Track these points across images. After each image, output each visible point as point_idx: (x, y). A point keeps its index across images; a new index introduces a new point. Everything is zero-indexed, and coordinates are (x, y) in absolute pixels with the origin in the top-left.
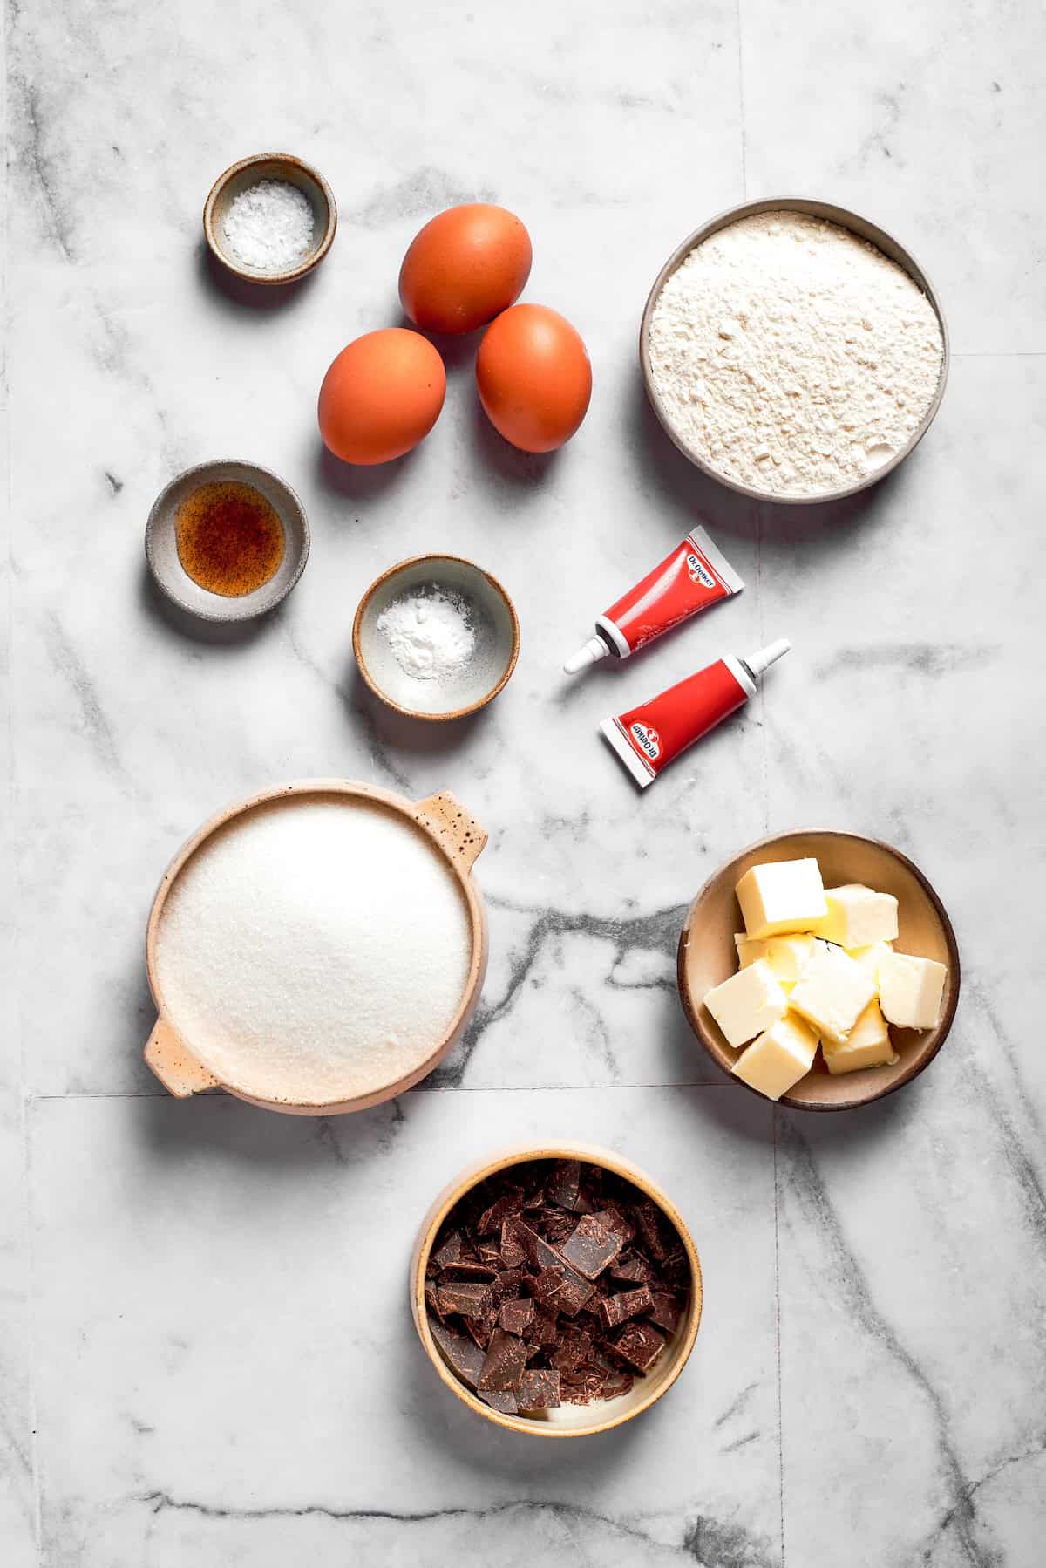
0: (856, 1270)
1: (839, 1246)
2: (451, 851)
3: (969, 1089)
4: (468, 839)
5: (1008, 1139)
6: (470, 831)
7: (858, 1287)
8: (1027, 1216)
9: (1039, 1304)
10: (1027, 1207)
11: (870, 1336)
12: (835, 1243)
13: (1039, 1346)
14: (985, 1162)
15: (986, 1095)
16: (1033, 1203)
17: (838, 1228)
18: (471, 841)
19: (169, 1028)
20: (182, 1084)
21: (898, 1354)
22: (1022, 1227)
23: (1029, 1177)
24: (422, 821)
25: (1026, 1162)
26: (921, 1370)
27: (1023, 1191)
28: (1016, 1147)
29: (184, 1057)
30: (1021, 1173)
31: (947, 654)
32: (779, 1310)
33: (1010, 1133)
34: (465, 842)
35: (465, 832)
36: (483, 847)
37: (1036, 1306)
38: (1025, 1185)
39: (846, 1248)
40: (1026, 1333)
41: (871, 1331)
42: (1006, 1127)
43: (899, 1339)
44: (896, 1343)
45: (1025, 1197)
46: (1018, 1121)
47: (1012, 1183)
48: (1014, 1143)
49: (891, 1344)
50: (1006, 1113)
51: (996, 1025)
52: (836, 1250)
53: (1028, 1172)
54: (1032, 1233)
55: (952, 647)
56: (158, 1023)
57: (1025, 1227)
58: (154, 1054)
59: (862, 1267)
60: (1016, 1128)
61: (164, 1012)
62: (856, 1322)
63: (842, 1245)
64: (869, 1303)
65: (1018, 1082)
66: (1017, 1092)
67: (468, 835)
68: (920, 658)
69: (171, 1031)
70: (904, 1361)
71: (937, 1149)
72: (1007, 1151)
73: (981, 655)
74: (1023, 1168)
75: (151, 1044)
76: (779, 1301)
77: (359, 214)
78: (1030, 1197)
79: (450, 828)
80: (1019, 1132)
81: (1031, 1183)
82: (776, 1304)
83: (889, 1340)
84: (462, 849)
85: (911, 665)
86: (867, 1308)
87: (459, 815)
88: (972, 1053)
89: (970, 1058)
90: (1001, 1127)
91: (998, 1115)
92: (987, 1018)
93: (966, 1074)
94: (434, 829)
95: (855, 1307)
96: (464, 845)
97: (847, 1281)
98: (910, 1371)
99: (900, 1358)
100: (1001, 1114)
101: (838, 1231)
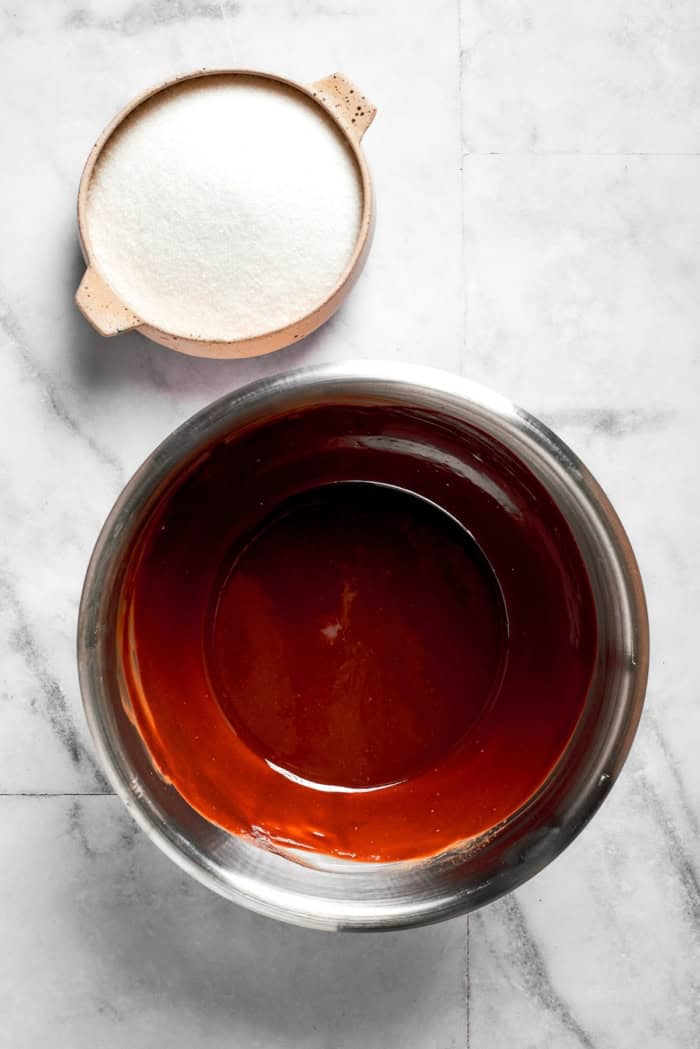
0: (536, 954)
1: (522, 933)
2: (344, 122)
3: (638, 799)
4: (359, 112)
5: (672, 843)
6: (360, 105)
7: (538, 969)
8: (685, 910)
9: (695, 985)
10: (687, 902)
11: (547, 1011)
12: (518, 932)
13: (694, 1021)
14: (651, 862)
15: (653, 804)
16: (692, 898)
17: (522, 918)
18: (362, 114)
19: (97, 275)
20: (109, 324)
21: (571, 1027)
22: (682, 918)
23: (689, 876)
24: (319, 97)
25: (686, 863)
26: (592, 1041)
27: (683, 888)
28: (678, 849)
29: (111, 300)
30: (682, 873)
31: (628, 418)
32: (469, 988)
33: (675, 839)
34: (357, 114)
35: (357, 106)
36: (372, 119)
37: (692, 986)
38: (685, 882)
39: (528, 935)
40: (683, 1010)
41: (548, 1006)
42: (670, 833)
43: (572, 1015)
44: (570, 1018)
45: (685, 893)
46: (682, 828)
47: (673, 881)
48: (677, 846)
49: (566, 1018)
50: (670, 820)
51: (663, 744)
52: (519, 937)
53: (687, 870)
54: (690, 924)
55: (633, 412)
56: (88, 272)
57: (684, 919)
58: (86, 297)
59: (542, 952)
60: (678, 833)
61: (93, 261)
62: (536, 999)
63: (525, 933)
64: (547, 982)
65: (682, 794)
66: (681, 802)
67: (359, 108)
68: (605, 421)
69: (98, 278)
70: (577, 1033)
71: (610, 852)
72: (670, 853)
73: (657, 419)
74: (685, 868)
75: (82, 288)
76: (469, 980)
77: (118, 22)
78: (690, 893)
79: (343, 103)
80: (681, 836)
81: (691, 881)
82: (466, 982)
83: (564, 1015)
84: (354, 121)
85: (597, 427)
86: (545, 987)
87: (352, 92)
88: (642, 768)
89: (640, 773)
90: (666, 833)
91: (663, 821)
92: (656, 738)
93: (637, 786)
94: (330, 104)
95: (535, 986)
96: (356, 118)
97: (529, 964)
98: (581, 1041)
99: (573, 1030)
100: (666, 822)
101: (522, 921)
